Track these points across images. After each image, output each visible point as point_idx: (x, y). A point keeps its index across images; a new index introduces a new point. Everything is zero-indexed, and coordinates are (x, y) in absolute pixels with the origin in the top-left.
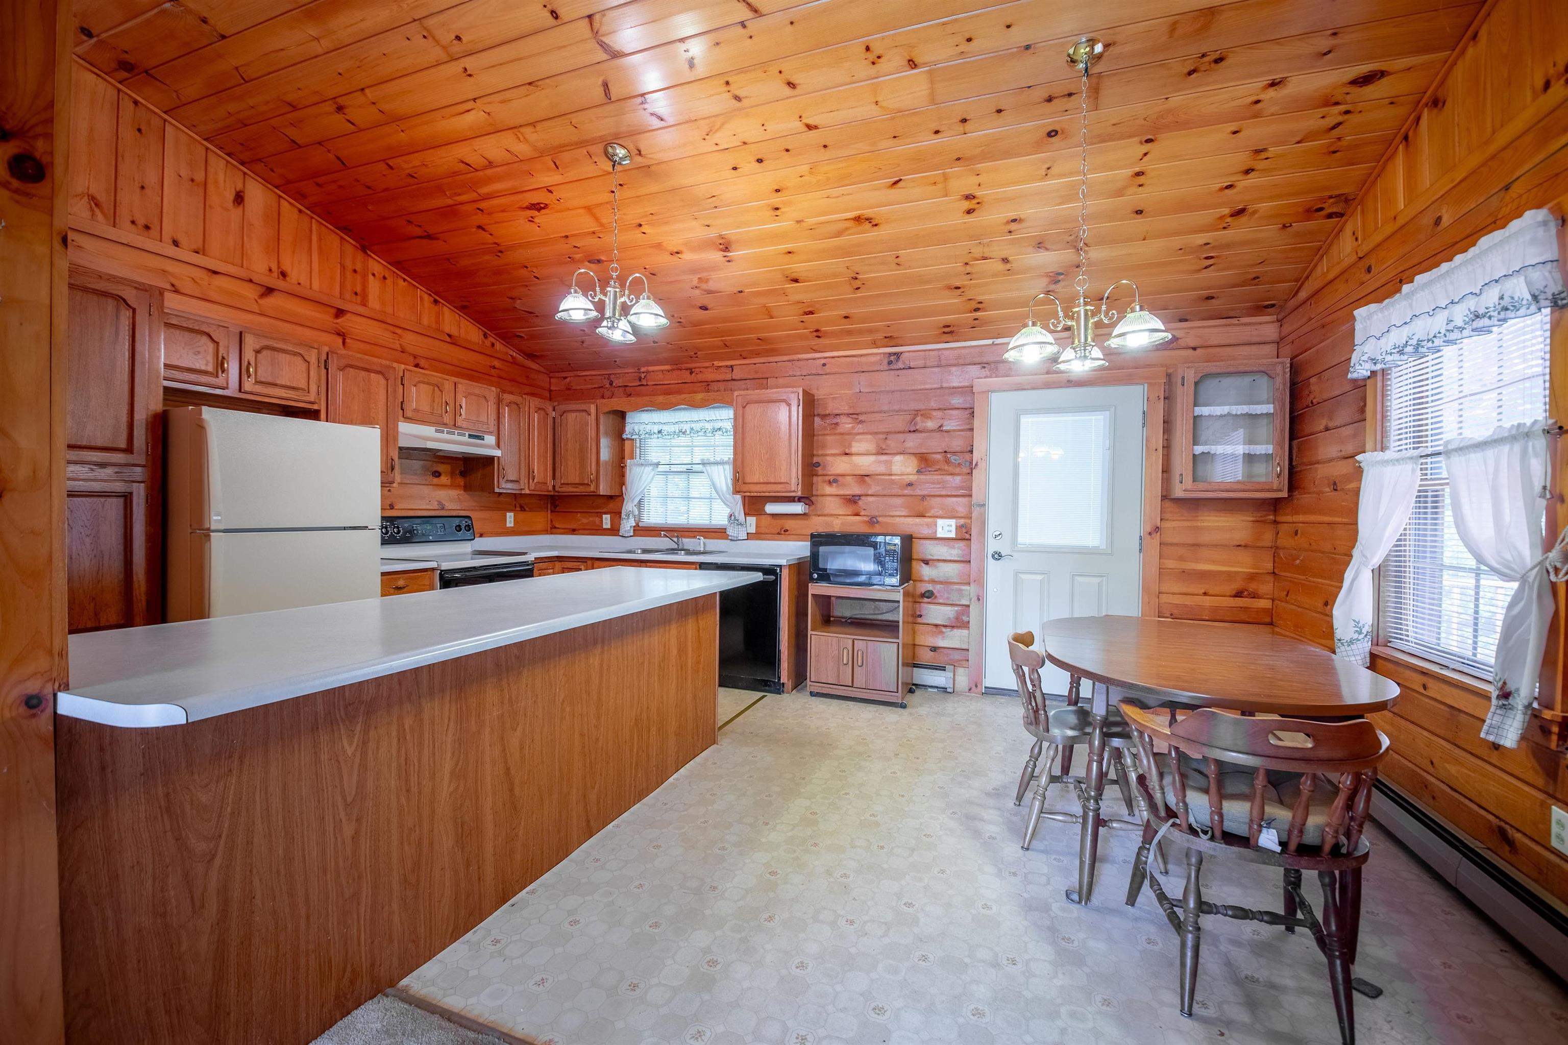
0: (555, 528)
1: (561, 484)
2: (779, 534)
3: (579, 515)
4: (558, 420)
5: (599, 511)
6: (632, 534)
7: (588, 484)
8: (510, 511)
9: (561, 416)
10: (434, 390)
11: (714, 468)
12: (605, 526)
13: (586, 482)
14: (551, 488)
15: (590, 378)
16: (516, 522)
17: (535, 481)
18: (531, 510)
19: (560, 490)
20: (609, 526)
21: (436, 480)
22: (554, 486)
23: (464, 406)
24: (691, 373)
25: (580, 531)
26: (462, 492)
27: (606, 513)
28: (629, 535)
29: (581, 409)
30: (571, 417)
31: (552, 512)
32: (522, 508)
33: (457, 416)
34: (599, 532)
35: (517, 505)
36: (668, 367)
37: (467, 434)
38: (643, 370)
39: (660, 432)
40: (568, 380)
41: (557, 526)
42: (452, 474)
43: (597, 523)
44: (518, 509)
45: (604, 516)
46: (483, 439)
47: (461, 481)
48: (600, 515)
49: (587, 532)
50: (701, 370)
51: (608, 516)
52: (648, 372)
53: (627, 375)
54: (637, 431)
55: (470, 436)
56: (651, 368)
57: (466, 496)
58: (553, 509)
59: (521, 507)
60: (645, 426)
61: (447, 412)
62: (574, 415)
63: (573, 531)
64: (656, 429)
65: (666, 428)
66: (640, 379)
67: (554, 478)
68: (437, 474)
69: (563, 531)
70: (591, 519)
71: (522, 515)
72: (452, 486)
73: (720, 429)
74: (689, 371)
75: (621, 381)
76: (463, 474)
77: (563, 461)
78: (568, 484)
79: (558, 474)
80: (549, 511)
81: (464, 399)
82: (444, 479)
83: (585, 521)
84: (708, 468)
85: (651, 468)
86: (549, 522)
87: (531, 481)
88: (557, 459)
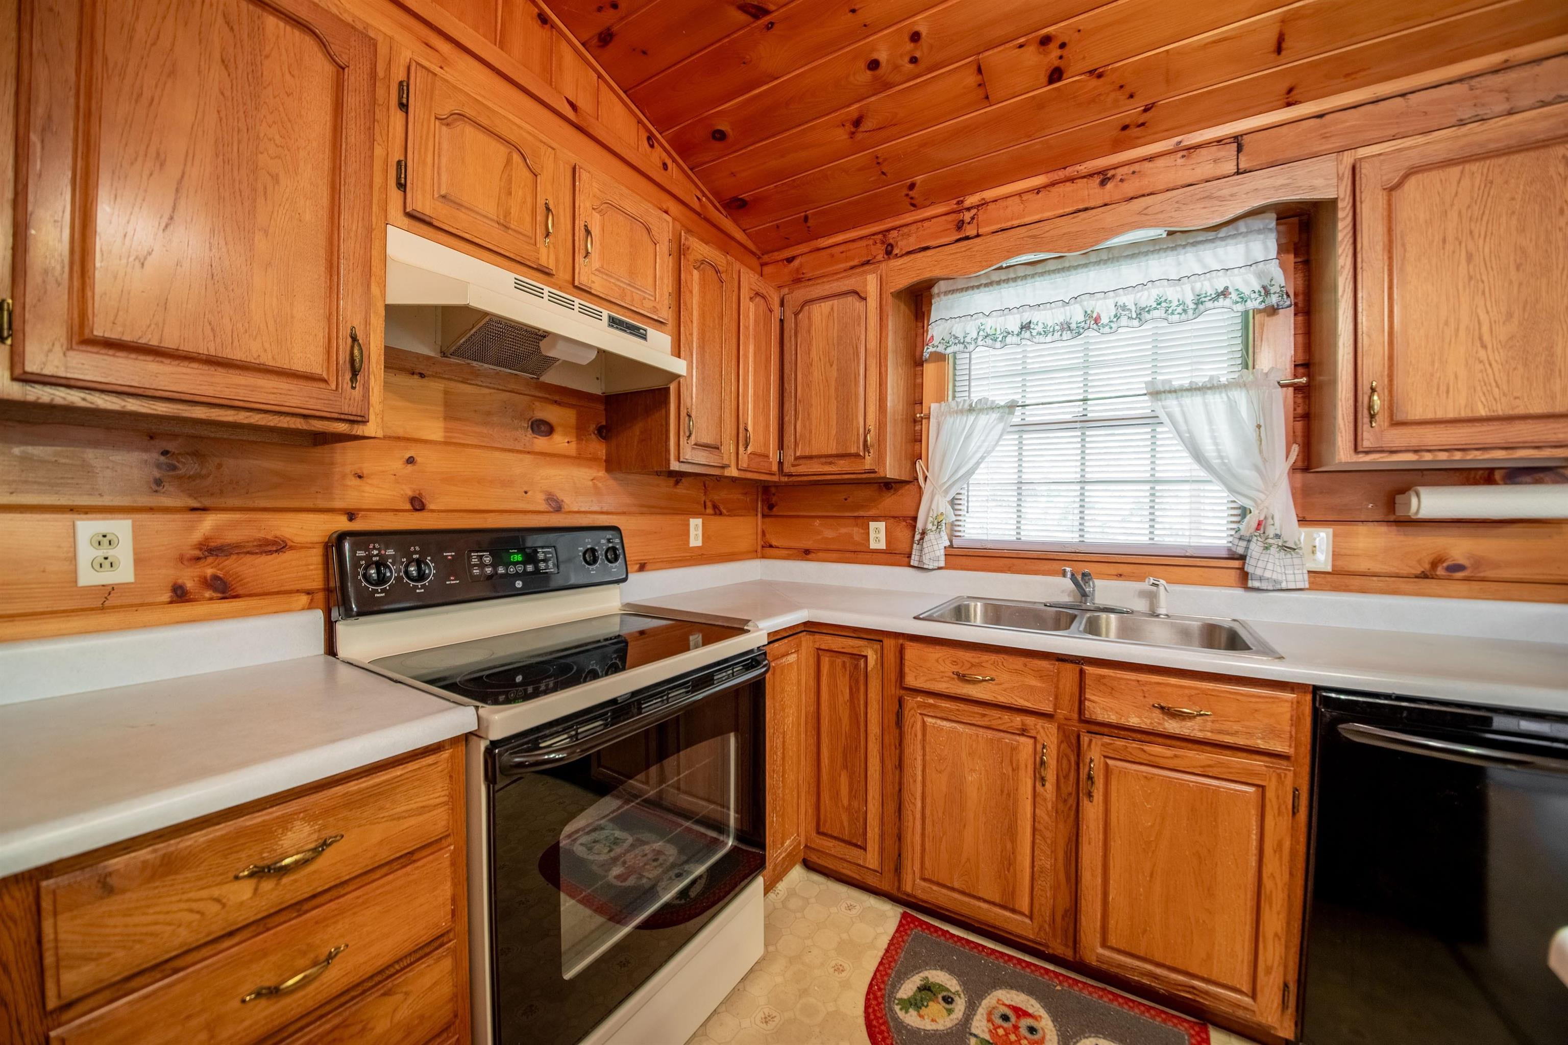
0: (771, 546)
1: (797, 458)
2: (1424, 576)
3: (817, 522)
4: (790, 325)
5: (861, 513)
6: (942, 564)
7: (857, 455)
8: (696, 514)
9: (796, 314)
10: (509, 162)
11: (1193, 403)
12: (873, 545)
13: (853, 450)
14: (775, 468)
15: (842, 248)
16: (706, 537)
17: (750, 450)
18: (732, 513)
19: (793, 470)
20: (882, 545)
21: (541, 443)
22: (780, 463)
23: (595, 230)
24: (1103, 183)
25: (821, 554)
26: (602, 474)
27: (876, 519)
28: (936, 565)
29: (845, 289)
30: (819, 311)
31: (764, 516)
32: (717, 511)
33: (579, 258)
34: (860, 556)
35: (709, 504)
36: (1039, 180)
37: (605, 314)
38: (971, 200)
39: (1026, 327)
40: (796, 263)
41: (774, 543)
42: (580, 431)
43: (857, 538)
44: (710, 510)
45: (873, 525)
46: (644, 337)
47: (599, 448)
48: (863, 522)
49: (835, 555)
50: (1136, 167)
51: (882, 525)
52: (984, 204)
53: (926, 224)
54: (960, 336)
55: (614, 322)
56: (989, 194)
57: (611, 482)
58: (766, 511)
59: (715, 507)
60: (983, 320)
61: (548, 235)
62: (826, 306)
63: (806, 554)
64: (1013, 323)
65: (1039, 318)
66: (960, 225)
67: (781, 446)
68: (543, 428)
69: (786, 552)
70: (843, 530)
71: (718, 523)
72: (579, 459)
73: (1224, 293)
74: (1097, 180)
75: (912, 239)
76: (604, 433)
77: (800, 408)
78: (811, 457)
79: (789, 439)
80: (760, 515)
81: (597, 216)
82: (561, 442)
83: (829, 534)
84: (1172, 403)
85: (994, 416)
86: (759, 537)
87: (741, 449)
88: (789, 406)
